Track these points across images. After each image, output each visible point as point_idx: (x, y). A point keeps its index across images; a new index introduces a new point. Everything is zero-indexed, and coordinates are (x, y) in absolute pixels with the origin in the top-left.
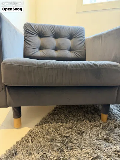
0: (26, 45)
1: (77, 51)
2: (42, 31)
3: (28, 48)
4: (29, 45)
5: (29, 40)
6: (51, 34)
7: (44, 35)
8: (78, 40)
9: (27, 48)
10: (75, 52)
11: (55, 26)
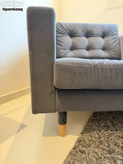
0: (57, 46)
1: (111, 50)
2: (73, 30)
4: (60, 46)
5: (60, 40)
6: (83, 33)
7: (75, 34)
8: (112, 38)
9: (58, 49)
10: (108, 51)
11: (86, 25)
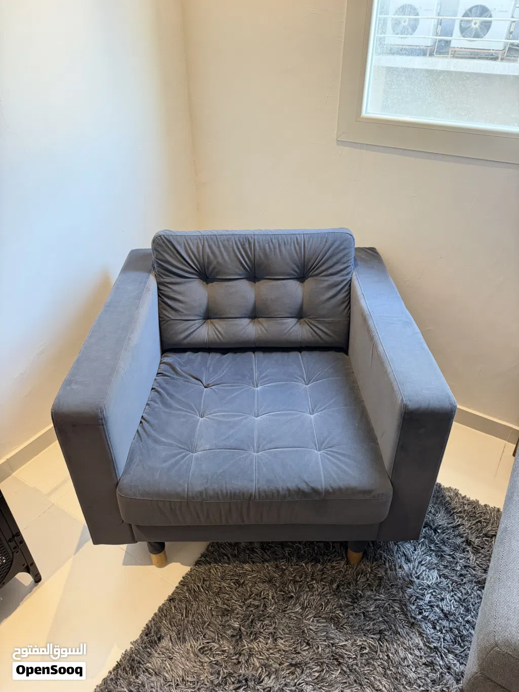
0: (165, 312)
1: (319, 322)
3: (173, 322)
4: (173, 312)
5: (172, 295)
6: (240, 270)
7: (218, 273)
8: (326, 284)
9: (170, 322)
